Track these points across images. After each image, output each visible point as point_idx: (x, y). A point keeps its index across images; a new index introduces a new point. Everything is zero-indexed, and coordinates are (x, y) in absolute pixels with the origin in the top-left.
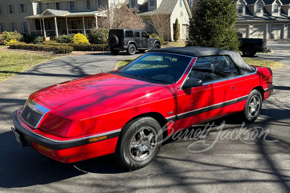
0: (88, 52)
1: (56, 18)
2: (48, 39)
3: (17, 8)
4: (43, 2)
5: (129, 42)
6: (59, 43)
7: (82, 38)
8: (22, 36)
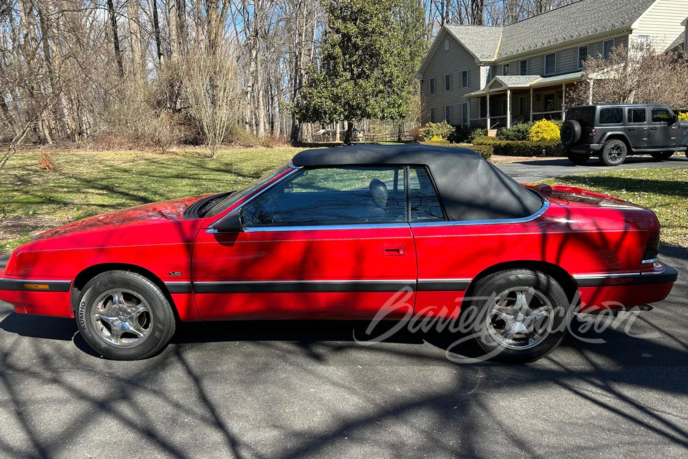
0: (535, 157)
1: (509, 92)
2: (492, 133)
3: (456, 80)
4: (500, 64)
5: (609, 134)
6: (507, 140)
7: (548, 130)
8: (454, 130)
